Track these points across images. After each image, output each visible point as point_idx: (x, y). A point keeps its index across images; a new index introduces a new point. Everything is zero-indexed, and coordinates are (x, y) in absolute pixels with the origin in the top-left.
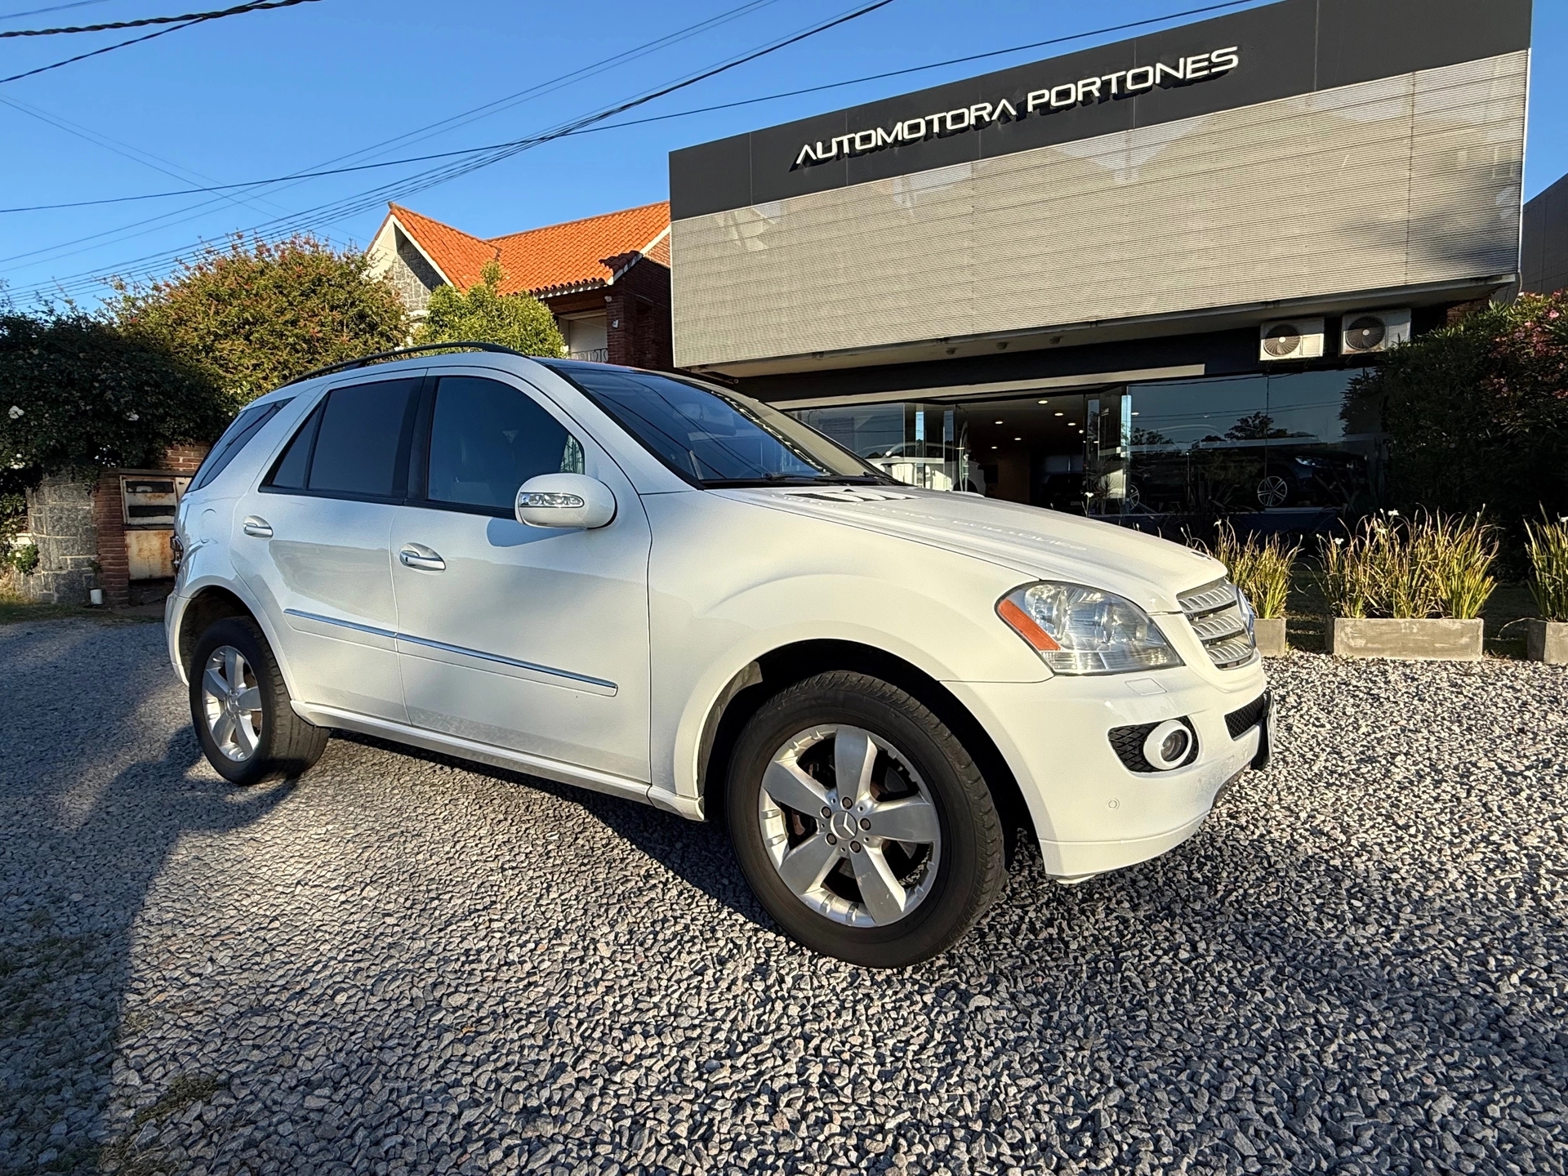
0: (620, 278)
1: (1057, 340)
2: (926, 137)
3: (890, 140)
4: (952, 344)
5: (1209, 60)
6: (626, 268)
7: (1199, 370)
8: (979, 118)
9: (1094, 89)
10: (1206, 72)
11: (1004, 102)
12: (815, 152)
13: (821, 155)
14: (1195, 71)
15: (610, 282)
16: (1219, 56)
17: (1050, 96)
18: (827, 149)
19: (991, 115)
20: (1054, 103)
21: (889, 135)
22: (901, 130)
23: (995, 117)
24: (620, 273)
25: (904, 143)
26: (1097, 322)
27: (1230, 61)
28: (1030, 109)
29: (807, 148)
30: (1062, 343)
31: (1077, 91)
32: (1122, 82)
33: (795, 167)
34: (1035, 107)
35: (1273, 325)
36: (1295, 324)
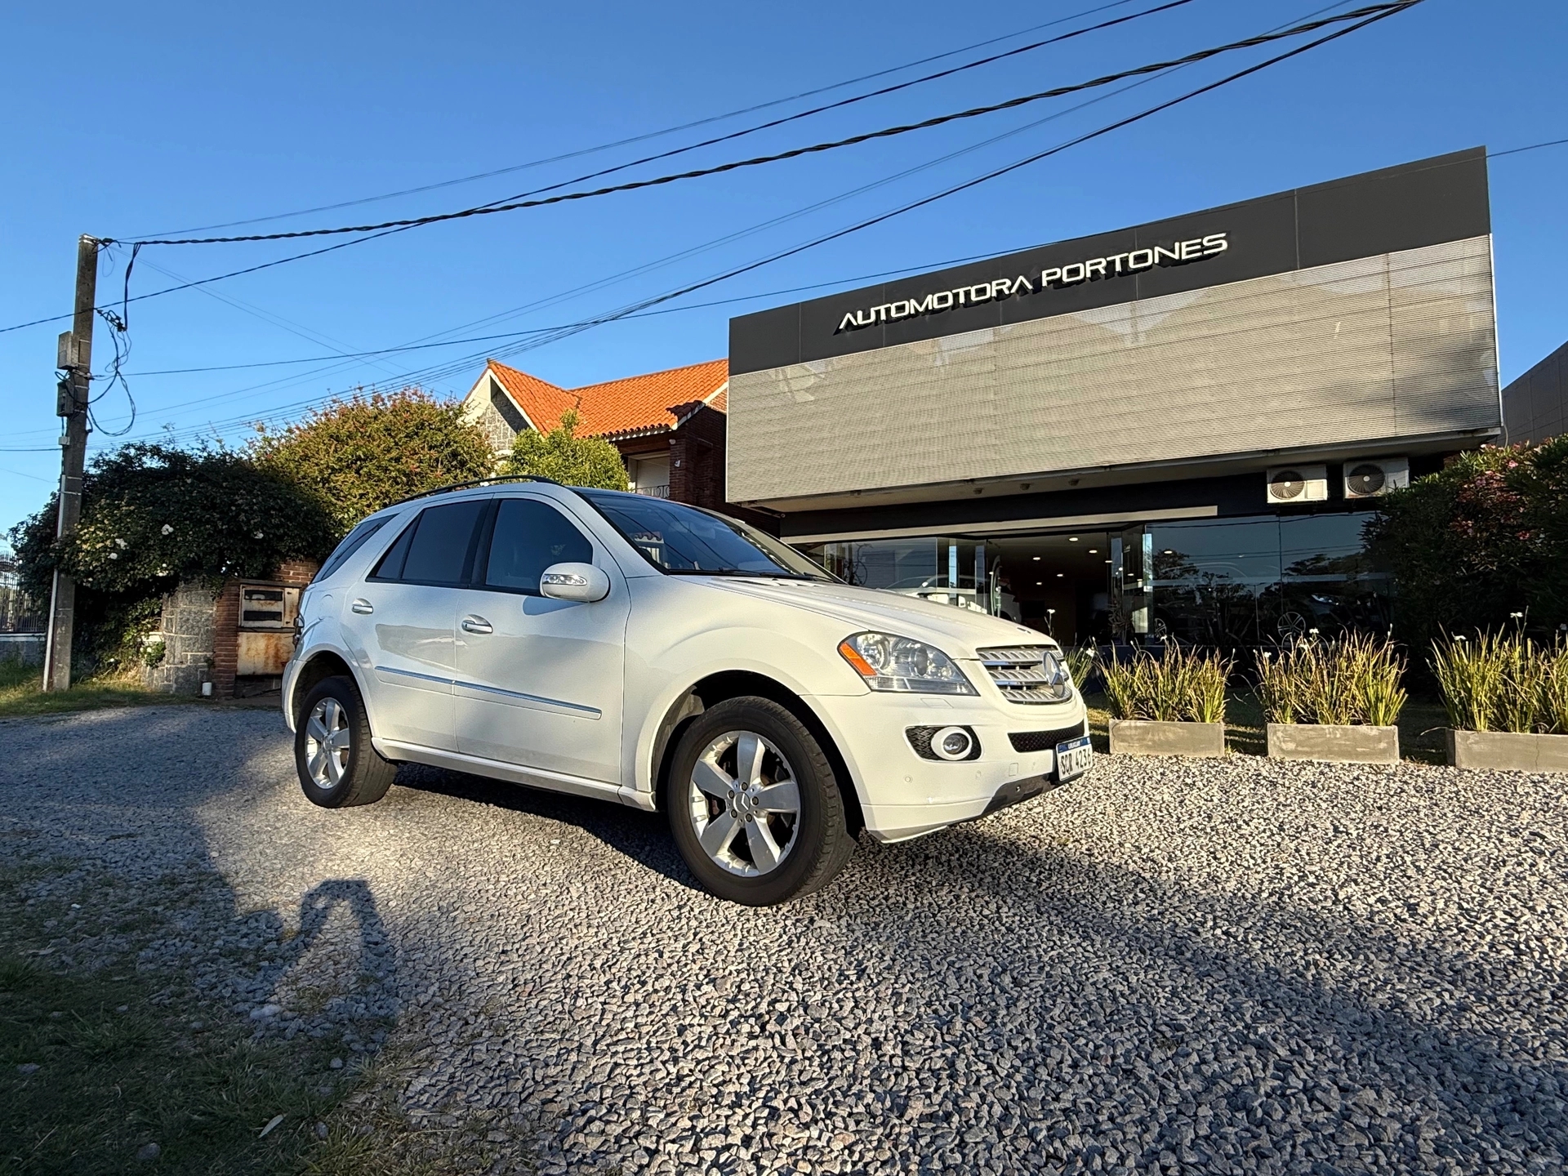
0: (683, 425)
1: (1076, 482)
2: (954, 307)
3: (921, 309)
4: (978, 485)
5: (1201, 244)
6: (689, 416)
7: (1212, 511)
8: (1000, 292)
9: (1101, 269)
10: (1199, 254)
11: (1021, 278)
12: (856, 318)
13: (860, 321)
14: (1189, 253)
15: (675, 427)
16: (1209, 241)
17: (1062, 273)
18: (866, 316)
19: (1010, 288)
20: (1065, 279)
21: (921, 305)
22: (932, 301)
23: (1013, 291)
24: (684, 419)
25: (934, 311)
26: (1110, 467)
27: (1220, 245)
28: (1044, 284)
29: (849, 315)
30: (1080, 486)
31: (1086, 270)
32: (1124, 262)
33: (838, 331)
34: (1049, 282)
35: (1276, 472)
36: (1300, 471)
